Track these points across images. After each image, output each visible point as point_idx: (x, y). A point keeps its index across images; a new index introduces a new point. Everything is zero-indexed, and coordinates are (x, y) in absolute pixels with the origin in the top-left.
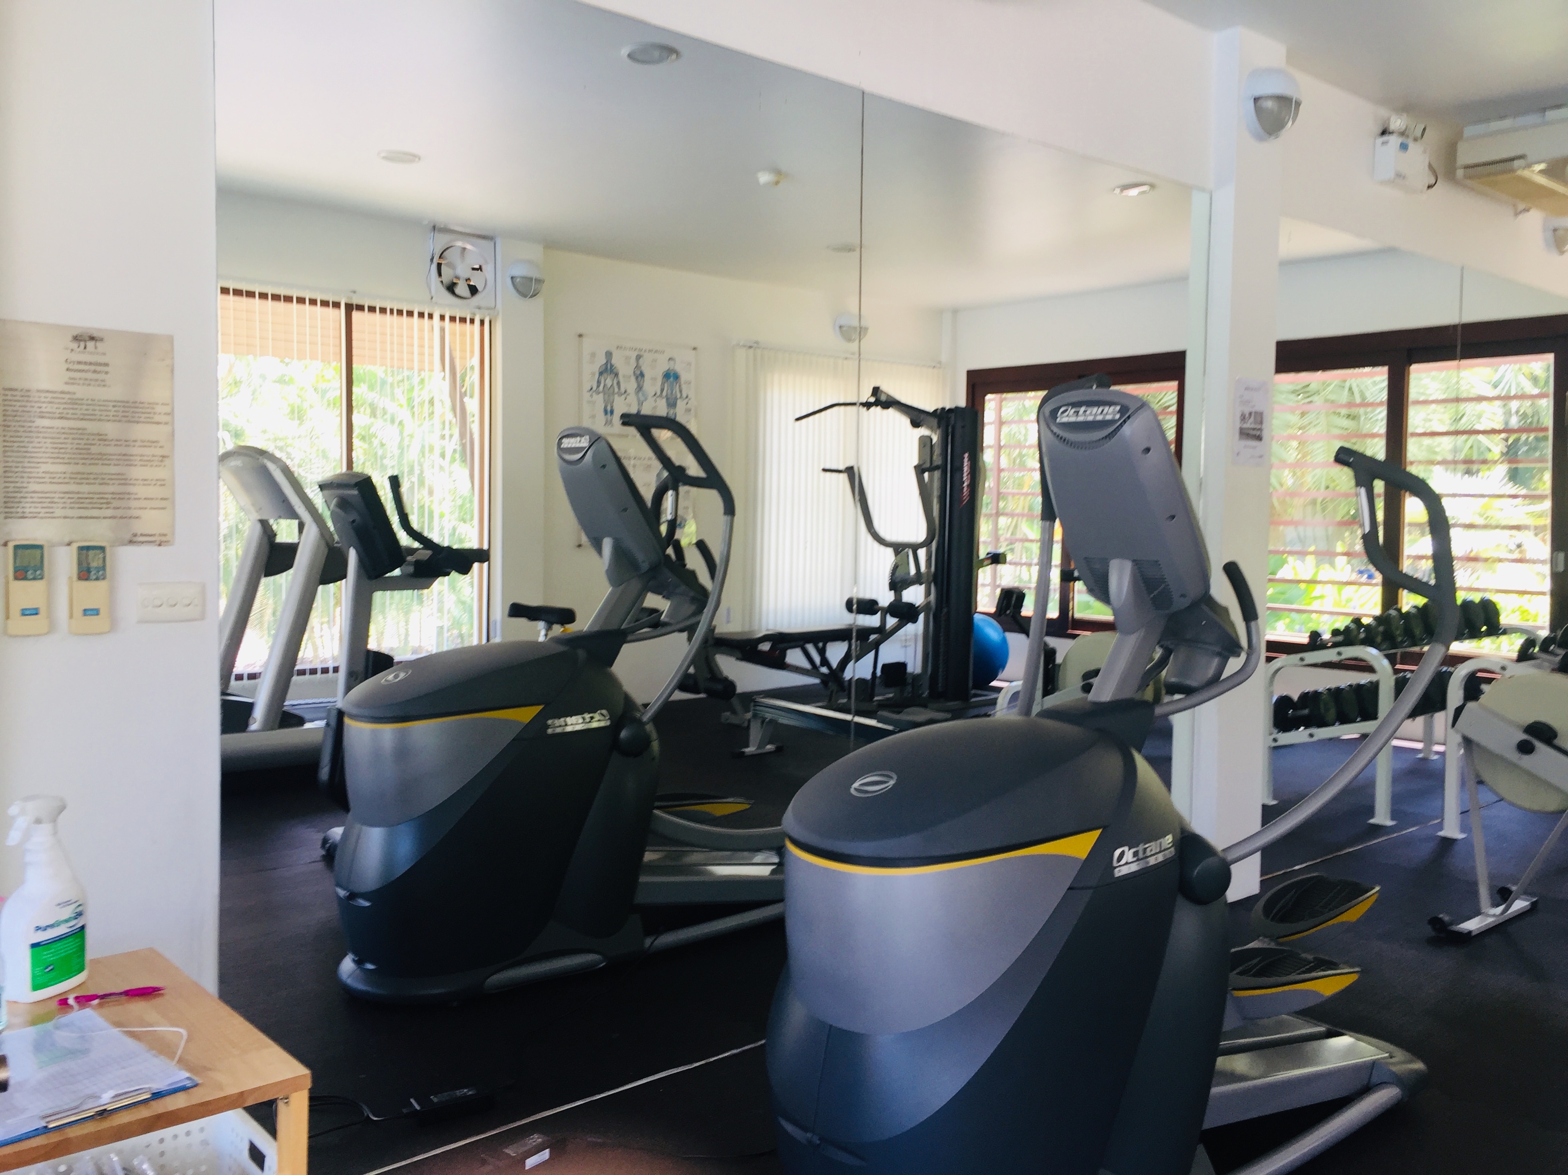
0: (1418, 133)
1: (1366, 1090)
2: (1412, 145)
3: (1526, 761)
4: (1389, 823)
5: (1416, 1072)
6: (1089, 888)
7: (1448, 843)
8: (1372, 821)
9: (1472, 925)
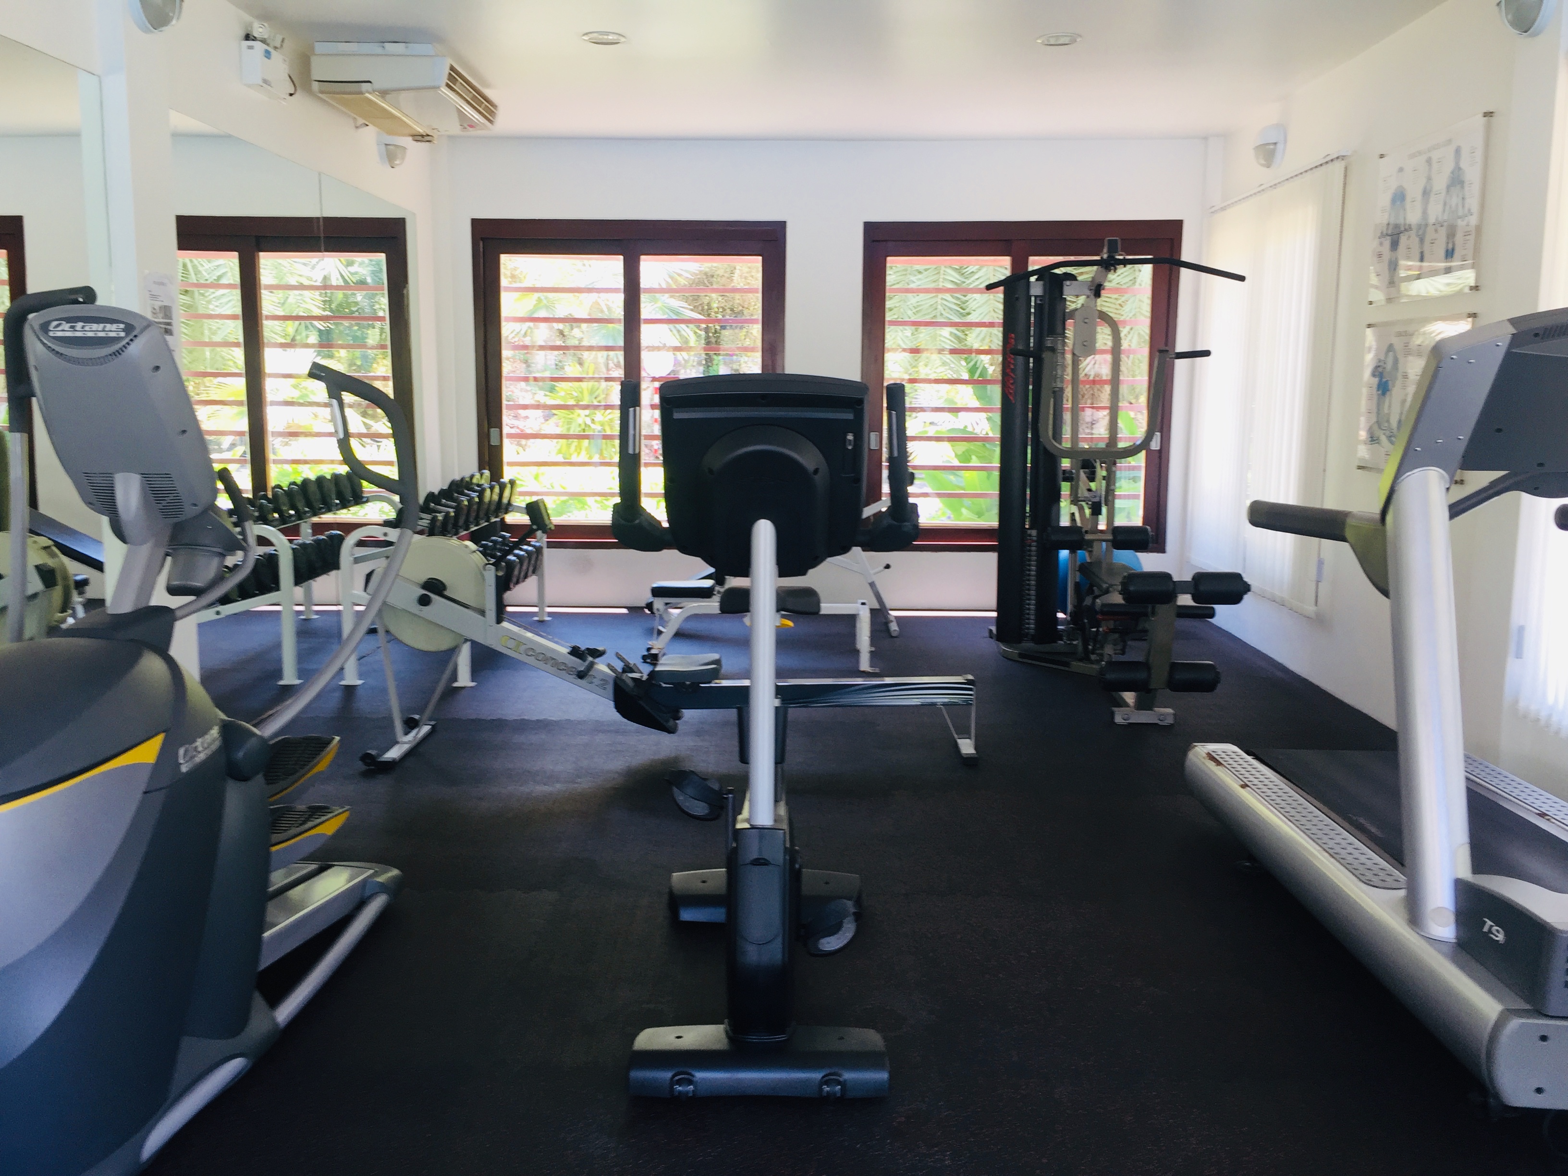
0: (278, 44)
1: (361, 905)
2: (274, 53)
3: (426, 612)
4: (298, 682)
5: (394, 877)
6: (163, 788)
7: (350, 690)
8: (282, 683)
9: (394, 753)
